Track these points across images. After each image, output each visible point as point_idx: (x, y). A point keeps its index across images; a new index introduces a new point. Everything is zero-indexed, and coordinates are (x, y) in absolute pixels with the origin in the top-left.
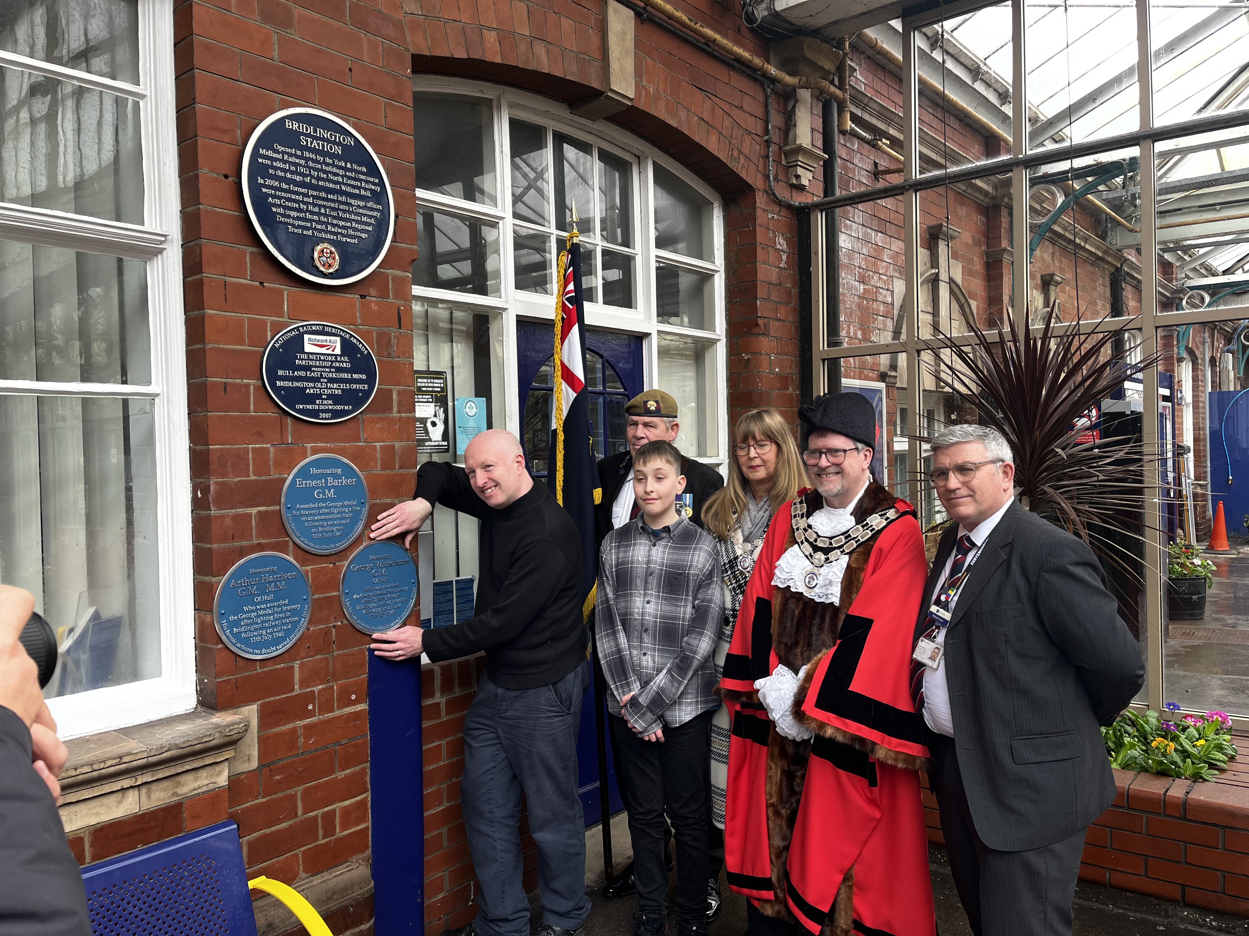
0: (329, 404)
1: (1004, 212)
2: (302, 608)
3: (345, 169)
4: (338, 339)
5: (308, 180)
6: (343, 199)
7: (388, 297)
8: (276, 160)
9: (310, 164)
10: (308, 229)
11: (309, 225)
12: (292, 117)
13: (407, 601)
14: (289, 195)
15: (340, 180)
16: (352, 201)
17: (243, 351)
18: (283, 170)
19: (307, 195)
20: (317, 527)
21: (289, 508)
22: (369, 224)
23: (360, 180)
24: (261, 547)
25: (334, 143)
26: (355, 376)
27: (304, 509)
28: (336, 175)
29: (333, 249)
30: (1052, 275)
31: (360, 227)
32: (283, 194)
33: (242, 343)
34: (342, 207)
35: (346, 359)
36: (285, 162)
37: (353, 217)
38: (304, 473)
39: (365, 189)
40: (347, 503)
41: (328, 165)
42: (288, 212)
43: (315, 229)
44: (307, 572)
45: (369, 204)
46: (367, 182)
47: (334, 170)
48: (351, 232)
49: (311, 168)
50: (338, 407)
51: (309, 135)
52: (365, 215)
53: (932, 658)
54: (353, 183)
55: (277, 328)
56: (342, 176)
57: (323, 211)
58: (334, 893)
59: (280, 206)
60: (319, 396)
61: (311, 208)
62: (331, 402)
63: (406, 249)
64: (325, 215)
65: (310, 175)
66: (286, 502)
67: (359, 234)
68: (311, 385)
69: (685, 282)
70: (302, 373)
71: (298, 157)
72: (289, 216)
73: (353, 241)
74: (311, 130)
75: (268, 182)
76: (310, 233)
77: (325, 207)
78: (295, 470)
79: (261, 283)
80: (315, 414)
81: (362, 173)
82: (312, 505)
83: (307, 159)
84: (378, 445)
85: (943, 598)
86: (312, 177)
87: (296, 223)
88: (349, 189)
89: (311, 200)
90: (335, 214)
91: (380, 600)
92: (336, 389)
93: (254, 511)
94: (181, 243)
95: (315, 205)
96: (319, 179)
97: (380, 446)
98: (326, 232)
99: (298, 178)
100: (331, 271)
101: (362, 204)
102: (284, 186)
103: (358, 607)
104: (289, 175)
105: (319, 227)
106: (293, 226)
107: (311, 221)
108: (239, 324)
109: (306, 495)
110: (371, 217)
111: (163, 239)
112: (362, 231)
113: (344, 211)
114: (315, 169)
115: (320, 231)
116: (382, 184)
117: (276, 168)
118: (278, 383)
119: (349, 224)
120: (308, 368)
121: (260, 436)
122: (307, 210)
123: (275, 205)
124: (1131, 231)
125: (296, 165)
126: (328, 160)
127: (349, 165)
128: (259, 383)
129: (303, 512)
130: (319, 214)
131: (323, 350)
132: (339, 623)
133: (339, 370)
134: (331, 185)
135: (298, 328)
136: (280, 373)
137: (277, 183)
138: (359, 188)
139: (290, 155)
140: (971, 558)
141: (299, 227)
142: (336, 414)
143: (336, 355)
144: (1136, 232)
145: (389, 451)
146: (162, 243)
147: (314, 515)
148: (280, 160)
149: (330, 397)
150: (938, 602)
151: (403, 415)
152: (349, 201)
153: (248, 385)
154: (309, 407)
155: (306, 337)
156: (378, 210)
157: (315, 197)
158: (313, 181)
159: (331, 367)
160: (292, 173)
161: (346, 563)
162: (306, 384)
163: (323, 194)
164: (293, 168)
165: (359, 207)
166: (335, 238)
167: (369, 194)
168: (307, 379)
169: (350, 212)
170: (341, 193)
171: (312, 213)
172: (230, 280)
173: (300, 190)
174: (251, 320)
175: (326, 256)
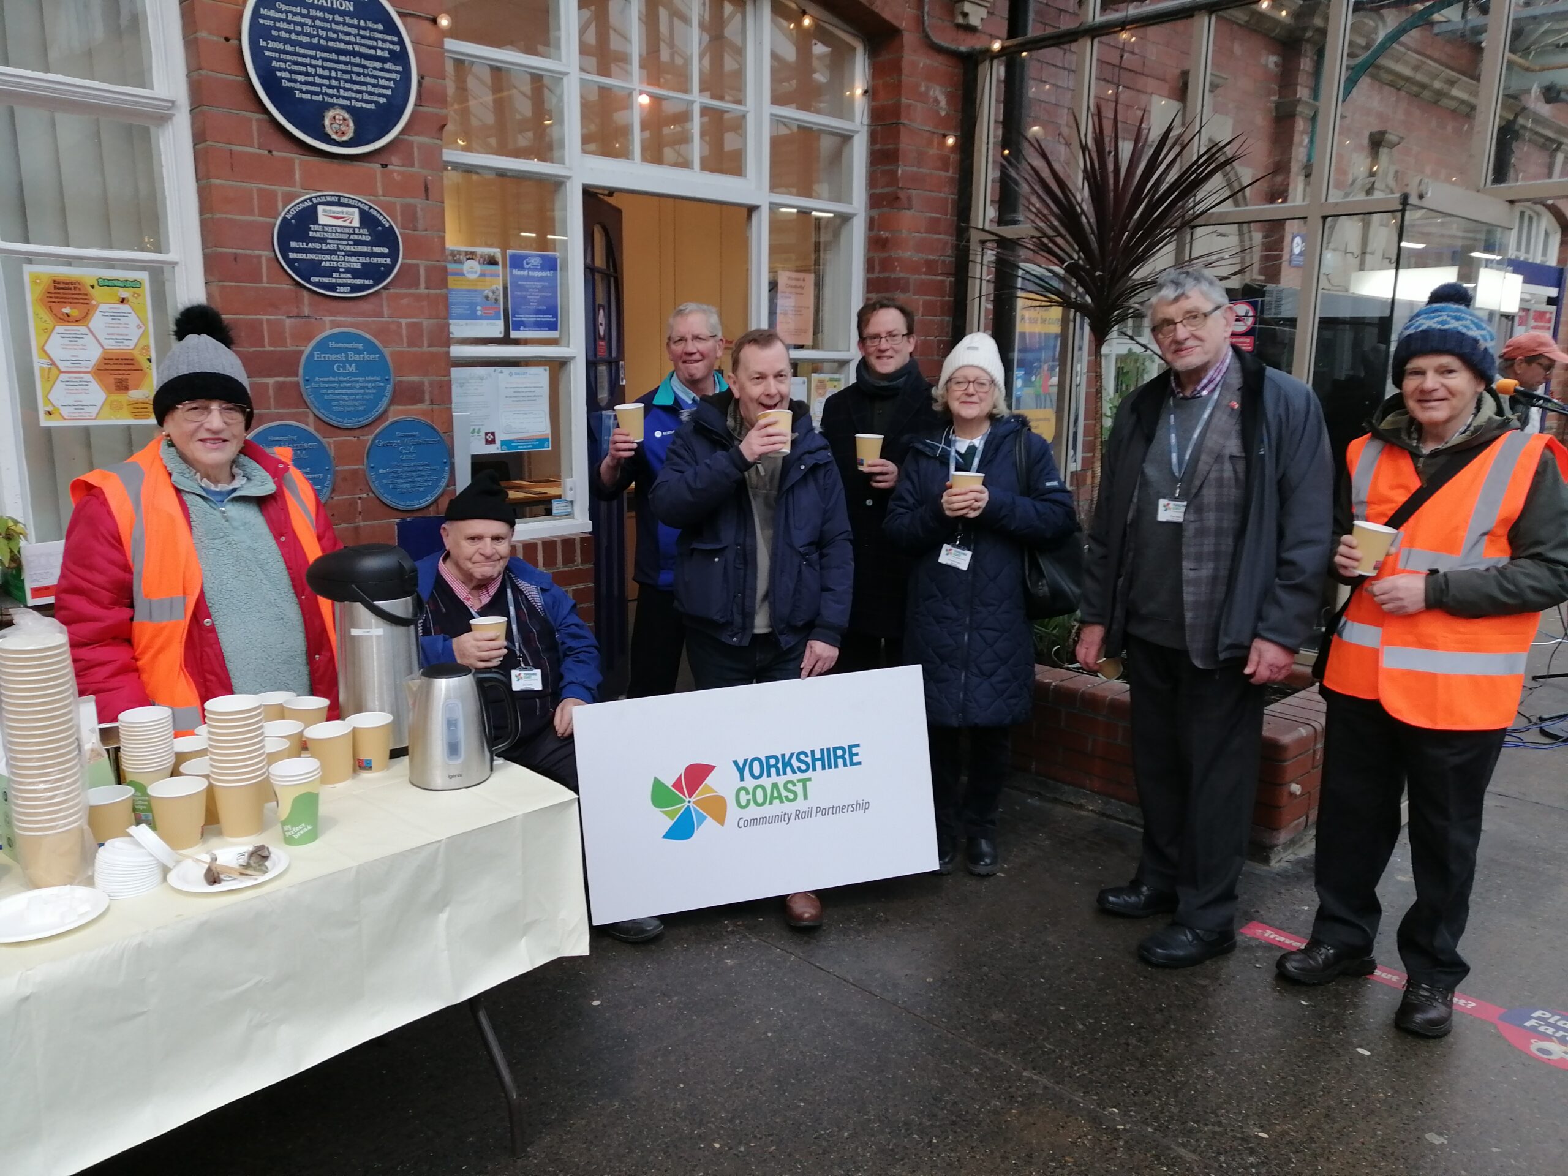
0: (348, 279)
2: (325, 478)
3: (358, 27)
4: (357, 210)
5: (315, 41)
6: (357, 60)
7: (413, 165)
8: (279, 20)
9: (318, 22)
10: (317, 94)
11: (318, 89)
13: (438, 481)
14: (294, 58)
15: (352, 39)
16: (368, 63)
17: (254, 223)
18: (287, 31)
19: (315, 58)
20: (338, 400)
21: (307, 380)
22: (386, 88)
23: (376, 40)
24: (281, 417)
26: (377, 250)
27: (324, 382)
28: (349, 34)
29: (347, 115)
30: (1383, 133)
31: (376, 91)
32: (288, 57)
33: (252, 214)
34: (355, 69)
35: (365, 231)
36: (289, 22)
37: (368, 80)
38: (322, 346)
39: (383, 49)
40: (369, 378)
41: (337, 23)
42: (294, 76)
43: (326, 94)
44: (329, 443)
45: (388, 66)
46: (384, 41)
47: (347, 29)
48: (366, 97)
49: (318, 28)
50: (358, 282)
54: (368, 42)
55: (289, 198)
56: (355, 36)
57: (333, 74)
59: (285, 70)
60: (336, 270)
61: (320, 71)
62: (349, 276)
64: (337, 79)
65: (318, 35)
66: (305, 374)
67: (375, 98)
68: (328, 257)
70: (317, 246)
71: (303, 16)
72: (295, 81)
73: (368, 106)
75: (272, 44)
76: (320, 98)
77: (336, 70)
78: (313, 343)
79: (270, 152)
80: (332, 287)
81: (376, 31)
82: (331, 379)
83: (314, 18)
84: (404, 321)
86: (320, 37)
87: (304, 87)
88: (363, 50)
89: (319, 62)
90: (347, 77)
91: (408, 477)
92: (355, 263)
93: (271, 381)
94: (188, 109)
95: (324, 68)
97: (409, 325)
98: (338, 97)
99: (305, 39)
100: (345, 138)
101: (379, 65)
102: (289, 48)
103: (385, 482)
104: (293, 36)
105: (330, 91)
106: (301, 91)
107: (321, 85)
108: (248, 194)
109: (326, 368)
110: (389, 80)
111: (170, 105)
112: (380, 95)
113: (358, 74)
114: (323, 29)
115: (331, 96)
116: (401, 42)
117: (279, 30)
118: (292, 255)
119: (364, 88)
120: (323, 240)
121: (275, 308)
122: (316, 74)
123: (280, 70)
124: (1527, 69)
125: (302, 25)
126: (338, 18)
127: (362, 23)
128: (272, 254)
129: (322, 385)
130: (329, 78)
131: (340, 222)
132: (365, 496)
133: (357, 243)
134: (342, 46)
135: (311, 199)
136: (293, 244)
137: (280, 46)
138: (375, 48)
139: (295, 14)
141: (307, 92)
142: (355, 288)
143: (354, 228)
144: (1533, 71)
145: (415, 328)
146: (169, 109)
147: (334, 388)
148: (283, 20)
149: (347, 271)
151: (432, 291)
153: (259, 257)
154: (326, 280)
155: (320, 208)
156: (397, 72)
157: (324, 60)
158: (322, 42)
159: (348, 240)
160: (298, 33)
161: (371, 438)
162: (321, 257)
163: (334, 56)
164: (298, 29)
165: (375, 69)
166: (348, 103)
167: (386, 54)
168: (321, 252)
169: (365, 75)
170: (355, 54)
171: (322, 77)
172: (237, 148)
173: (307, 52)
174: (260, 190)
175: (338, 123)
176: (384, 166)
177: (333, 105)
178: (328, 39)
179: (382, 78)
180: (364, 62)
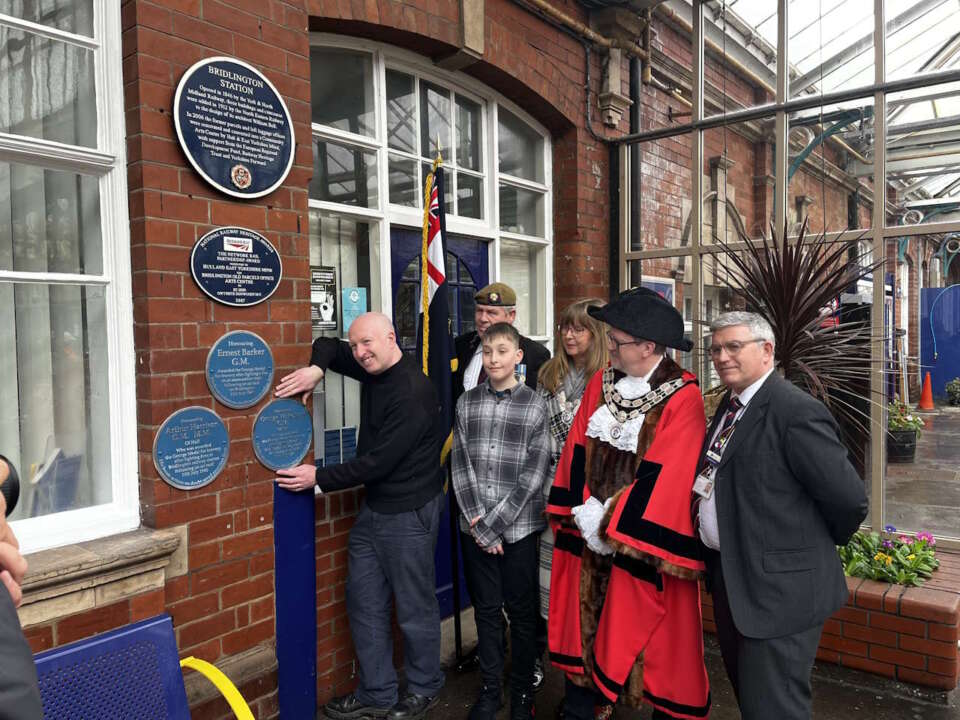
0: (243, 292)
1: (768, 147)
2: (222, 451)
3: (256, 106)
4: (251, 240)
5: (226, 114)
6: (255, 130)
7: (289, 208)
8: (201, 98)
9: (228, 102)
10: (227, 153)
11: (227, 150)
12: (214, 64)
13: (304, 445)
14: (211, 127)
15: (252, 114)
16: (262, 132)
17: (177, 250)
18: (206, 106)
19: (226, 127)
20: (234, 387)
21: (212, 373)
22: (275, 150)
23: (268, 116)
24: (190, 403)
25: (247, 85)
26: (264, 270)
27: (224, 373)
28: (249, 111)
29: (247, 170)
30: (803, 197)
31: (267, 152)
32: (207, 126)
33: (175, 243)
34: (253, 136)
35: (257, 256)
36: (208, 100)
37: (262, 144)
38: (224, 346)
39: (272, 123)
40: (257, 369)
41: (242, 103)
42: (211, 140)
43: (233, 153)
44: (226, 422)
45: (275, 135)
46: (274, 117)
47: (248, 107)
48: (260, 156)
49: (229, 105)
50: (251, 294)
51: (227, 79)
52: (272, 143)
53: (706, 491)
54: (263, 118)
55: (203, 231)
56: (254, 112)
57: (238, 139)
58: (247, 669)
59: (204, 135)
60: (236, 285)
61: (229, 137)
62: (244, 290)
63: (303, 171)
64: (240, 143)
65: (228, 111)
66: (210, 367)
67: (267, 158)
68: (230, 276)
69: (521, 199)
70: (223, 267)
71: (218, 96)
72: (211, 143)
73: (262, 163)
74: (229, 75)
75: (196, 116)
76: (228, 157)
77: (240, 136)
78: (217, 343)
79: (190, 196)
80: (232, 299)
81: (268, 109)
82: (230, 371)
83: (226, 98)
84: (282, 323)
85: (716, 445)
86: (230, 112)
87: (218, 148)
88: (259, 123)
89: (229, 131)
90: (248, 142)
91: (283, 444)
92: (249, 280)
93: (184, 374)
94: (125, 163)
95: (231, 135)
96: (235, 114)
97: (285, 326)
98: (241, 156)
99: (219, 113)
100: (245, 186)
101: (269, 134)
102: (208, 119)
103: (266, 450)
104: (211, 111)
105: (235, 152)
106: (215, 151)
107: (229, 147)
108: (173, 228)
109: (226, 363)
110: (276, 145)
111: (111, 160)
112: (270, 156)
113: (255, 140)
114: (232, 106)
115: (236, 155)
116: (285, 118)
117: (201, 105)
118: (204, 275)
119: (259, 150)
120: (226, 263)
121: (189, 316)
122: (226, 139)
123: (201, 134)
124: (864, 163)
125: (217, 102)
126: (242, 99)
127: (259, 104)
128: (189, 275)
129: (223, 376)
130: (235, 142)
131: (239, 249)
132: (251, 462)
133: (251, 265)
134: (245, 119)
135: (219, 232)
136: (205, 266)
137: (202, 117)
138: (267, 122)
139: (212, 94)
140: (739, 415)
141: (219, 152)
142: (249, 299)
143: (249, 253)
144: (868, 164)
145: (290, 329)
146: (111, 163)
147: (232, 378)
148: (204, 99)
149: (244, 286)
150: (713, 449)
151: (302, 300)
152: (260, 131)
153: (180, 275)
154: (228, 294)
155: (225, 238)
156: (281, 139)
157: (232, 128)
158: (231, 116)
159: (245, 262)
160: (214, 109)
161: (256, 416)
162: (225, 276)
163: (239, 126)
164: (215, 105)
165: (267, 136)
166: (247, 161)
167: (274, 126)
168: (226, 272)
169: (260, 141)
170: (252, 125)
171: (230, 141)
172: (165, 193)
173: (221, 122)
174: (182, 225)
175: (241, 175)
176: (270, 207)
177: (238, 163)
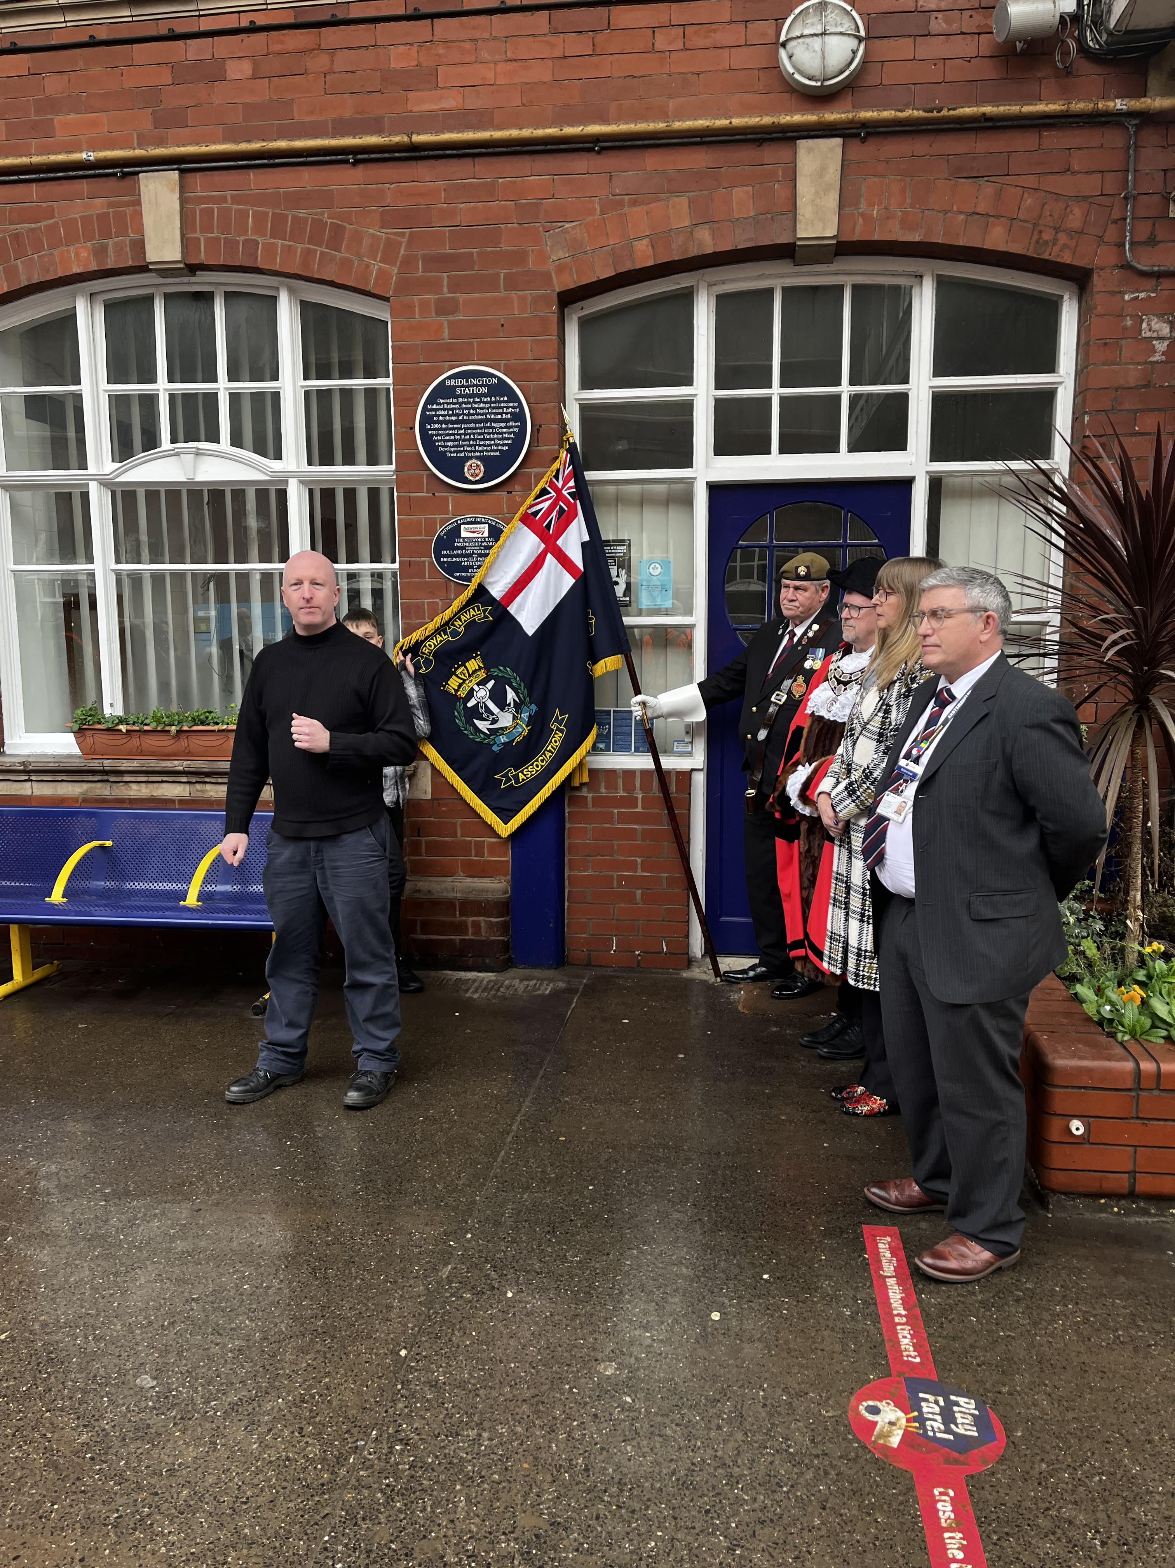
3: (491, 402)
4: (487, 526)
5: (461, 418)
6: (489, 424)
8: (438, 410)
9: (463, 406)
10: (461, 452)
11: (461, 449)
12: (449, 378)
14: (447, 432)
15: (486, 411)
16: (497, 425)
17: (421, 540)
18: (442, 415)
19: (461, 429)
22: (509, 439)
23: (502, 408)
25: (482, 386)
28: (483, 408)
29: (479, 463)
31: (501, 442)
32: (443, 432)
33: (420, 535)
34: (487, 431)
35: (492, 539)
36: (444, 409)
37: (496, 436)
39: (507, 414)
41: (476, 403)
42: (447, 444)
43: (467, 451)
45: (511, 424)
46: (508, 408)
48: (494, 448)
49: (463, 409)
51: (463, 386)
53: (898, 812)
54: (497, 411)
55: (442, 523)
56: (488, 409)
57: (472, 437)
59: (440, 441)
60: (470, 567)
61: (463, 437)
63: (548, 450)
64: (474, 440)
65: (463, 414)
67: (500, 448)
68: (466, 559)
70: (459, 552)
71: (453, 403)
72: (447, 446)
73: (495, 454)
74: (464, 382)
75: (434, 426)
76: (462, 455)
77: (474, 434)
79: (433, 494)
81: (502, 402)
83: (460, 404)
85: (915, 752)
86: (465, 415)
87: (452, 450)
88: (494, 417)
89: (463, 431)
90: (482, 437)
95: (465, 434)
98: (474, 452)
99: (454, 418)
100: (478, 478)
101: (503, 425)
102: (444, 426)
104: (447, 418)
105: (468, 449)
106: (451, 452)
107: (463, 446)
108: (419, 522)
110: (510, 433)
112: (503, 445)
113: (489, 434)
114: (466, 409)
115: (470, 452)
116: (521, 406)
117: (438, 416)
118: (442, 560)
119: (493, 442)
120: (463, 548)
121: (432, 594)
122: (461, 439)
123: (438, 441)
125: (452, 409)
126: (477, 400)
127: (493, 399)
128: (430, 560)
130: (469, 440)
131: (475, 535)
133: (485, 547)
134: (479, 417)
135: (456, 521)
136: (443, 552)
137: (439, 426)
138: (501, 414)
139: (448, 404)
141: (454, 452)
143: (485, 538)
148: (441, 409)
153: (424, 562)
154: (464, 574)
155: (462, 527)
156: (516, 427)
157: (466, 429)
158: (465, 418)
159: (481, 546)
160: (450, 416)
162: (461, 559)
163: (473, 425)
164: (451, 412)
165: (501, 428)
166: (481, 454)
167: (509, 416)
168: (462, 556)
169: (493, 433)
170: (487, 420)
171: (464, 440)
172: (412, 495)
173: (456, 426)
174: (425, 519)
175: (473, 468)
176: (509, 492)
177: (471, 458)
178: (469, 415)
179: (505, 433)
180: (493, 425)
